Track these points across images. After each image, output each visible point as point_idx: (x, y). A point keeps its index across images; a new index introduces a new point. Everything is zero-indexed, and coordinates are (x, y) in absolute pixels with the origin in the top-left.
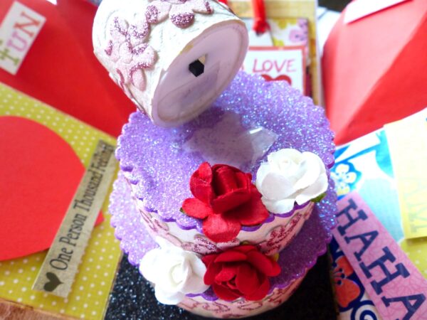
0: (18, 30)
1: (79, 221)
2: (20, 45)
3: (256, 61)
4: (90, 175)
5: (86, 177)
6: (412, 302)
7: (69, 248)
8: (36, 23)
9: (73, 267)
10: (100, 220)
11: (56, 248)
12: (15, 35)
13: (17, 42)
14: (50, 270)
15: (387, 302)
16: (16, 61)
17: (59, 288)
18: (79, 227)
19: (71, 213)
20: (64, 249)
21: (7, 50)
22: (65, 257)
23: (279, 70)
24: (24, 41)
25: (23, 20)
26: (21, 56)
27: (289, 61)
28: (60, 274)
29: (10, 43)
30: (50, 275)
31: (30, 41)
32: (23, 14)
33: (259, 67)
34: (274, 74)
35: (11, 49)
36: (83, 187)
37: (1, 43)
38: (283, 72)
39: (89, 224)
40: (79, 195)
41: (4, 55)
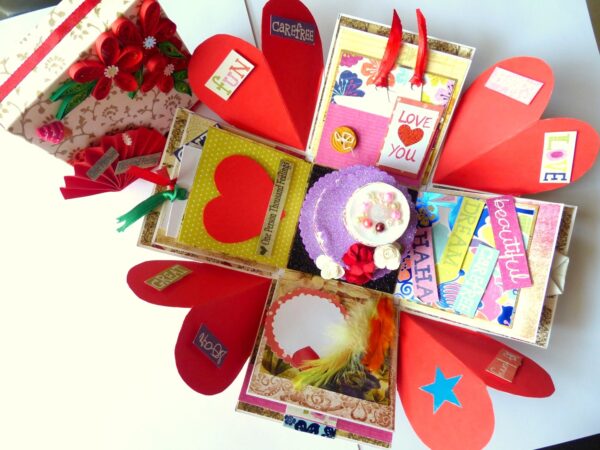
0: (232, 71)
1: (273, 217)
2: (233, 82)
3: (403, 112)
4: (277, 188)
5: (275, 190)
7: (269, 233)
8: (246, 68)
9: (272, 242)
10: (284, 215)
11: (263, 233)
12: (229, 74)
13: (230, 79)
14: (262, 245)
15: (418, 287)
16: (229, 92)
17: (266, 253)
18: (273, 221)
19: (268, 213)
20: (267, 234)
21: (222, 84)
22: (267, 238)
23: (417, 125)
24: (235, 80)
25: (238, 65)
26: (233, 89)
28: (266, 247)
29: (225, 79)
30: (262, 248)
31: (240, 80)
32: (237, 60)
33: (404, 118)
34: (413, 126)
35: (226, 83)
36: (273, 197)
37: (218, 78)
38: (420, 127)
39: (277, 219)
40: (271, 202)
41: (220, 87)
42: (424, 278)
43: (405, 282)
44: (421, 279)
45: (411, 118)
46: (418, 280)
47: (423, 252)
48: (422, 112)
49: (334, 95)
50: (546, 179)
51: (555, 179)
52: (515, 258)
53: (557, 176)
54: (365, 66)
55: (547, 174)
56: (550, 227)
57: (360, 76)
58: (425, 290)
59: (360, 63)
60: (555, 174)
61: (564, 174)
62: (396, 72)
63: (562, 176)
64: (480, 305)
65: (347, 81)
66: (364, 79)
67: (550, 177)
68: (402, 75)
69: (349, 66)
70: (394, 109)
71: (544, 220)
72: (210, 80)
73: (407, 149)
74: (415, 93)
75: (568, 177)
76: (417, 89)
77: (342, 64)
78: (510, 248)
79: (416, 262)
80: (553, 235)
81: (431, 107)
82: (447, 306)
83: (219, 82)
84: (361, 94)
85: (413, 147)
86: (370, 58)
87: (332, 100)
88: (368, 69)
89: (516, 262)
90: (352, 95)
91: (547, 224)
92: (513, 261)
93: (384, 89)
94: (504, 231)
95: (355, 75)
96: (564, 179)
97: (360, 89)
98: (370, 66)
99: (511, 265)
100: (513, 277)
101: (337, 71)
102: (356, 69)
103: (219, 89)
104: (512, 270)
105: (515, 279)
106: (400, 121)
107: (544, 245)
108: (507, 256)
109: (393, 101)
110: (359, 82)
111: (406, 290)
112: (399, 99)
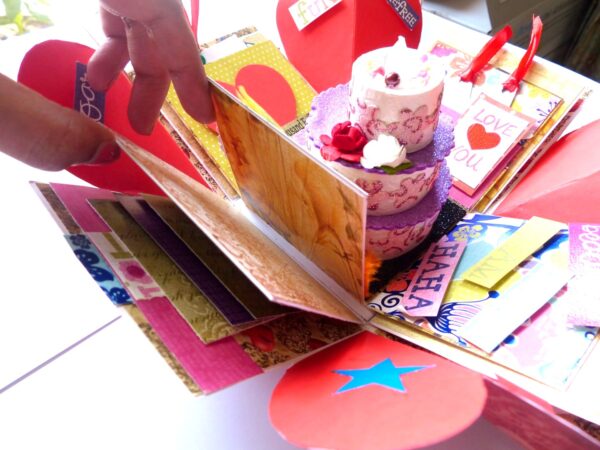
2: (316, 12)
3: (483, 111)
5: (293, 123)
6: (423, 303)
12: (316, 2)
13: (314, 8)
15: (411, 297)
16: (306, 21)
21: (305, 11)
23: (495, 128)
24: (319, 10)
26: (311, 19)
27: (512, 126)
29: (310, 7)
31: (323, 11)
33: (481, 117)
34: (489, 129)
35: (308, 12)
38: (499, 132)
41: (302, 14)
42: (428, 287)
43: (395, 293)
44: (422, 288)
45: (490, 120)
46: (415, 289)
47: (441, 262)
48: (506, 118)
54: (457, 60)
57: (446, 68)
58: (421, 300)
59: (452, 56)
62: (490, 73)
66: (450, 71)
68: (493, 80)
69: (439, 56)
70: (472, 104)
72: (296, 5)
73: (473, 152)
74: (506, 98)
76: (509, 96)
77: (432, 52)
79: (424, 271)
81: (520, 115)
82: (448, 331)
83: (303, 8)
85: (480, 153)
86: (465, 54)
88: (458, 63)
93: (470, 84)
98: (463, 61)
102: (444, 60)
103: (299, 15)
106: (475, 118)
109: (474, 98)
111: (390, 302)
112: (483, 96)
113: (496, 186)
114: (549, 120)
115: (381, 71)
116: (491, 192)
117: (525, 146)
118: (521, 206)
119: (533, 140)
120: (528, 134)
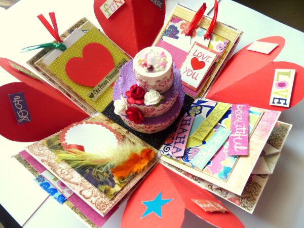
0: (114, 2)
1: (106, 82)
2: (113, 9)
3: (197, 51)
4: (115, 69)
5: (114, 70)
6: (178, 150)
7: (100, 89)
8: (121, 2)
9: (99, 95)
10: (113, 84)
11: (96, 87)
12: (112, 4)
13: (112, 7)
14: (93, 92)
15: (174, 147)
16: (110, 14)
17: (93, 98)
18: (105, 84)
19: (105, 79)
20: (98, 89)
21: (108, 9)
22: (98, 91)
23: (203, 59)
24: (115, 8)
26: (112, 13)
27: (209, 57)
28: (95, 95)
29: (110, 7)
30: (92, 94)
31: (117, 9)
33: (196, 54)
34: (200, 59)
35: (110, 9)
36: (111, 73)
37: (107, 5)
38: (204, 60)
39: (108, 85)
40: (109, 75)
41: (107, 10)
42: (180, 142)
43: (168, 145)
44: (178, 143)
45: (200, 55)
46: (176, 143)
47: (185, 128)
48: (207, 53)
49: (163, 36)
50: (273, 103)
51: (279, 103)
52: (241, 137)
53: (281, 101)
54: (183, 24)
55: (274, 98)
56: (269, 123)
57: (179, 29)
58: (177, 148)
59: (181, 22)
60: (279, 99)
61: (285, 100)
62: (198, 30)
63: (284, 101)
64: (209, 163)
65: (171, 30)
66: (181, 30)
67: (276, 101)
68: (201, 32)
69: (175, 23)
70: (192, 48)
71: (266, 119)
72: (103, 5)
73: (194, 71)
74: (206, 43)
75: (288, 102)
76: (207, 41)
77: (171, 21)
78: (239, 131)
79: (179, 134)
80: (270, 127)
81: (213, 51)
82: (188, 161)
83: (107, 7)
84: (177, 38)
85: (197, 71)
86: (186, 21)
87: (162, 38)
88: (184, 26)
89: (241, 139)
90: (172, 37)
91: (268, 121)
92: (239, 138)
93: (190, 37)
94: (238, 121)
95: (177, 28)
96: (285, 104)
97: (177, 35)
98: (185, 25)
99: (237, 141)
100: (236, 147)
101: (168, 24)
102: (178, 25)
103: (105, 11)
104: (237, 143)
105: (238, 149)
106: (194, 55)
107: (262, 133)
108: (236, 135)
109: (193, 43)
110: (178, 32)
111: (166, 149)
112: (196, 43)
113: (206, 85)
114: (225, 51)
115: (145, 65)
116: (204, 88)
117: (216, 64)
118: (216, 94)
119: (219, 62)
120: (216, 60)
